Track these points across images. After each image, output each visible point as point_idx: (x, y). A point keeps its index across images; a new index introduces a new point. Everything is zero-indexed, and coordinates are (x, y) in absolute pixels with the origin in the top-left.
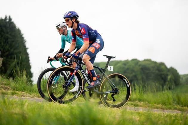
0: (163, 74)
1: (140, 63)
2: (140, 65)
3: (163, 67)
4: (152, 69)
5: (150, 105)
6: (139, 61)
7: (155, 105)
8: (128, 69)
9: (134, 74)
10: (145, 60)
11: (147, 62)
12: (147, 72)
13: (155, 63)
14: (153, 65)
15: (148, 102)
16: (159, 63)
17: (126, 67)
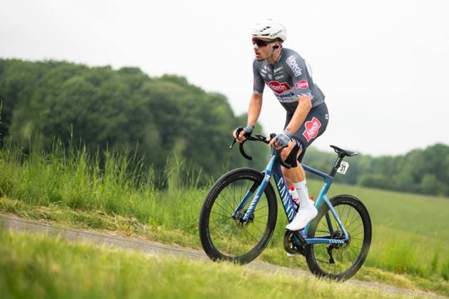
0: (218, 134)
1: (146, 86)
2: (147, 93)
3: (220, 109)
4: (184, 111)
5: (145, 227)
6: (146, 78)
7: (159, 228)
8: (104, 99)
9: (122, 118)
10: (166, 78)
11: (171, 85)
12: (170, 117)
13: (198, 91)
14: (190, 97)
15: (138, 217)
16: (210, 93)
17: (99, 91)
